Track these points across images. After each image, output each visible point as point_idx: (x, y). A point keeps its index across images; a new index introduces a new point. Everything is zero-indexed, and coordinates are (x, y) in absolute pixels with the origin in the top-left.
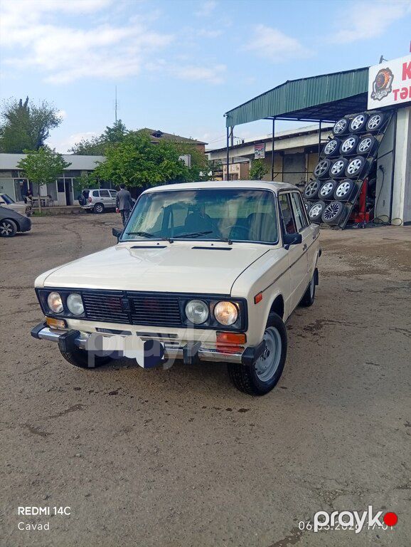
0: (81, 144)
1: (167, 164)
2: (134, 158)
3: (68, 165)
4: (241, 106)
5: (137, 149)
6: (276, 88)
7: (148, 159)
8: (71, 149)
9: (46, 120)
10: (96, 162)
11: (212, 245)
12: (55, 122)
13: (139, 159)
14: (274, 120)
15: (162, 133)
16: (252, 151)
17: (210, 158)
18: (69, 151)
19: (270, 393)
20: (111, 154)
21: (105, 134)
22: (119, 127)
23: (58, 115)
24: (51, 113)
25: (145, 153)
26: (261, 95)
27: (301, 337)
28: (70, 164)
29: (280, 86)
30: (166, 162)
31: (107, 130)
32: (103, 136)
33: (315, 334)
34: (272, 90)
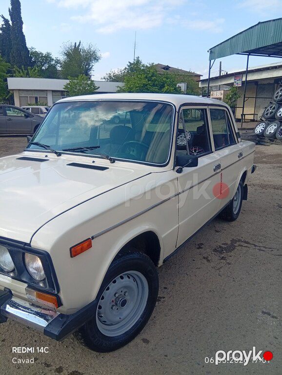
0: (110, 74)
1: (168, 89)
2: (144, 84)
3: (97, 89)
4: (221, 44)
5: (146, 77)
6: (250, 28)
7: (154, 85)
8: (103, 77)
9: (91, 57)
10: (118, 87)
11: (94, 162)
12: (96, 59)
13: (146, 85)
14: (248, 55)
15: (170, 67)
16: (232, 81)
17: (200, 85)
18: (102, 79)
19: (125, 347)
20: (128, 81)
21: (127, 67)
22: (138, 62)
23: (98, 54)
24: (94, 52)
25: (152, 81)
26: (238, 35)
27: (205, 261)
28: (99, 88)
29: (253, 26)
30: (166, 87)
31: (129, 64)
32: (126, 69)
33: (223, 258)
34: (246, 30)
